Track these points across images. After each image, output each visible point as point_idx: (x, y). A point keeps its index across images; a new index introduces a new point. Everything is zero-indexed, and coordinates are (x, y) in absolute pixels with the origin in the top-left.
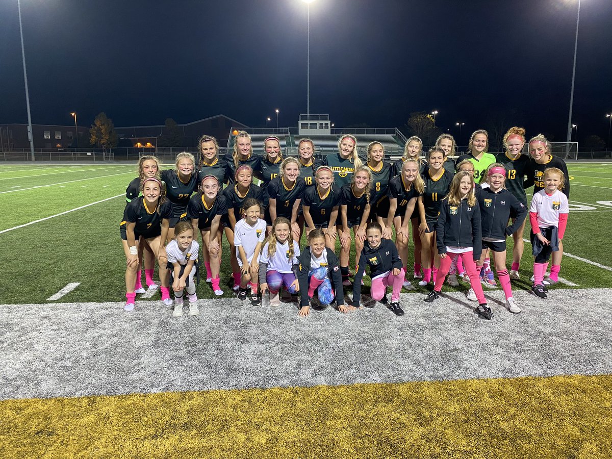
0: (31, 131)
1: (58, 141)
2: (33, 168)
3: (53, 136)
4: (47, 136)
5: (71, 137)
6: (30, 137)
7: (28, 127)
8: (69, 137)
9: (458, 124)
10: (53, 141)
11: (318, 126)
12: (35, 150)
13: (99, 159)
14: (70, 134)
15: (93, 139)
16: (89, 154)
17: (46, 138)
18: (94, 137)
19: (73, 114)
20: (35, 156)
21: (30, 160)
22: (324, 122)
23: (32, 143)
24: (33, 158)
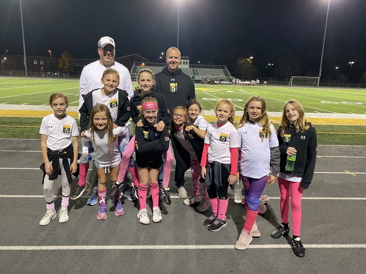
0: (26, 60)
1: (42, 66)
2: (25, 80)
3: (39, 63)
4: (36, 63)
5: (49, 64)
6: (25, 63)
7: (24, 58)
8: (48, 64)
9: (270, 64)
10: (39, 65)
11: (182, 63)
12: (27, 70)
13: (61, 77)
14: (48, 62)
15: (61, 65)
16: (56, 74)
17: (35, 63)
18: (61, 64)
19: (49, 51)
20: (27, 74)
21: (25, 76)
22: (186, 61)
23: (26, 67)
24: (27, 75)
